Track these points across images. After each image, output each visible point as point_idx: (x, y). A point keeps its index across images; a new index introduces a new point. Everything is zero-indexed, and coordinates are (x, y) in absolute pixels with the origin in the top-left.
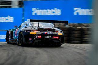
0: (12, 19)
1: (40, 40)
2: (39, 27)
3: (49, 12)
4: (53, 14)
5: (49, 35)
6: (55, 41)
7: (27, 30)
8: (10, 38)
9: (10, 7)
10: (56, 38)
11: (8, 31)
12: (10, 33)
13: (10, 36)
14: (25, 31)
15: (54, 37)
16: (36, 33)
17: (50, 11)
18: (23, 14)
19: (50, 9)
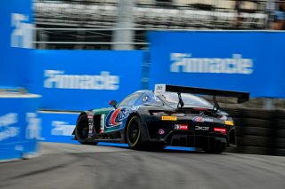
0: (115, 80)
1: (186, 136)
2: (182, 105)
3: (218, 66)
4: (229, 71)
5: (206, 124)
6: (217, 138)
7: (151, 112)
8: (90, 132)
9: (109, 47)
10: (219, 132)
11: (84, 114)
12: (90, 117)
13: (91, 127)
14: (149, 114)
15: (216, 130)
16: (175, 119)
17: (220, 63)
18: (146, 70)
19: (223, 56)
